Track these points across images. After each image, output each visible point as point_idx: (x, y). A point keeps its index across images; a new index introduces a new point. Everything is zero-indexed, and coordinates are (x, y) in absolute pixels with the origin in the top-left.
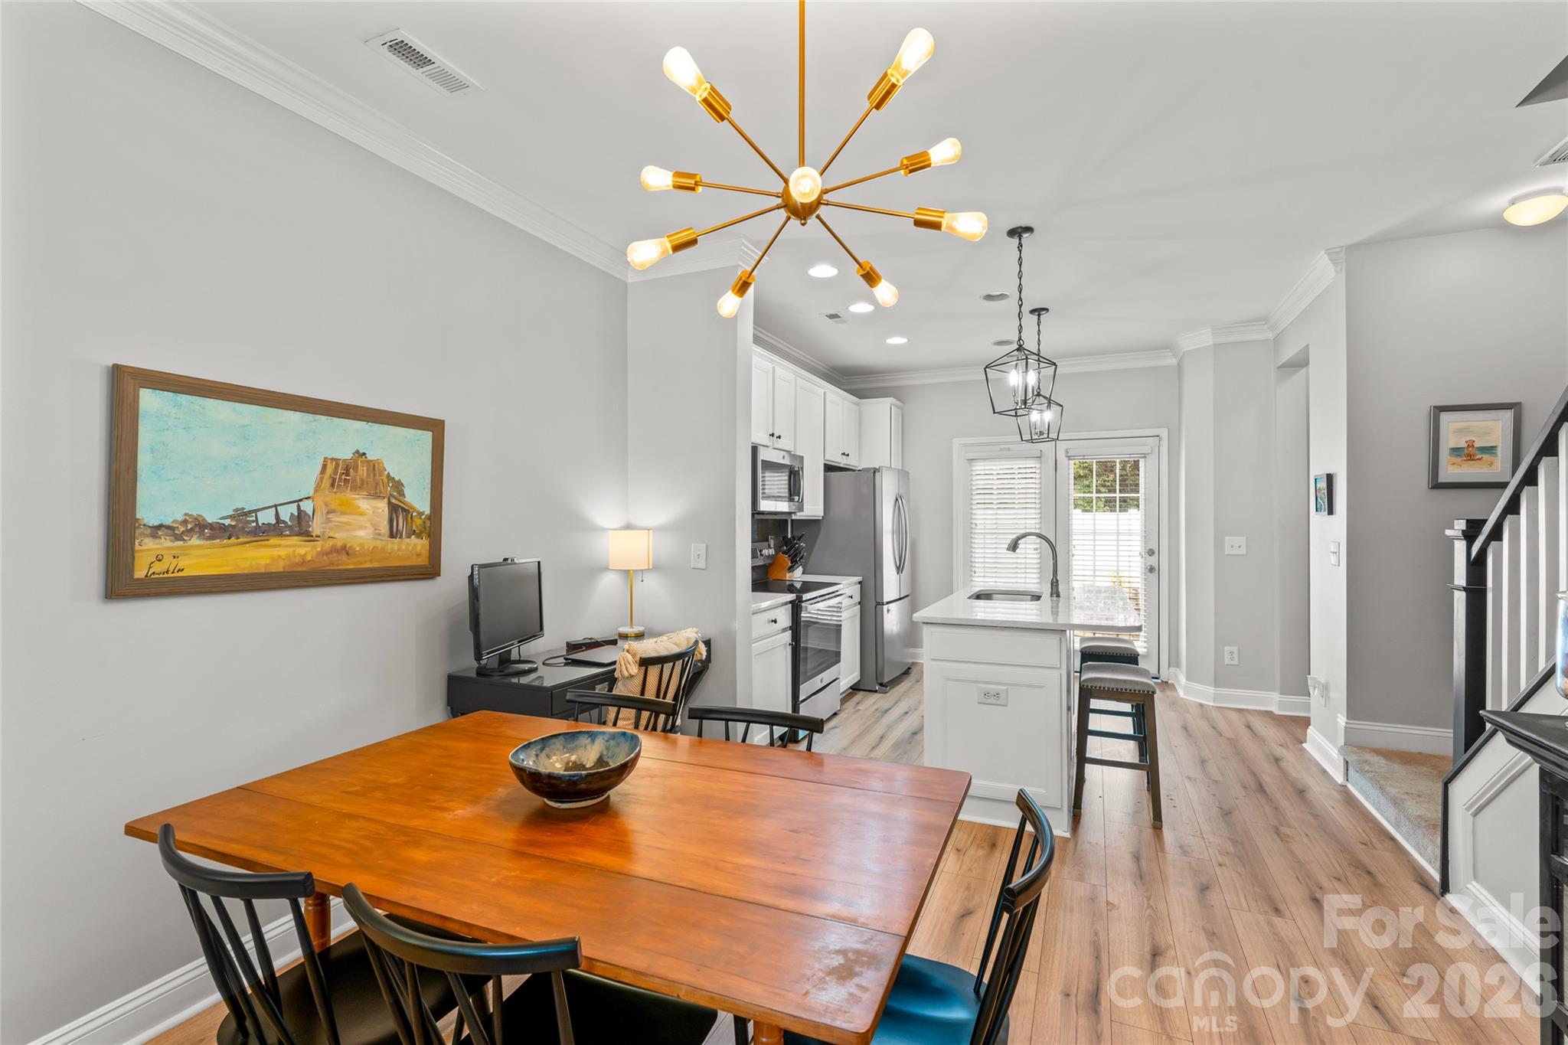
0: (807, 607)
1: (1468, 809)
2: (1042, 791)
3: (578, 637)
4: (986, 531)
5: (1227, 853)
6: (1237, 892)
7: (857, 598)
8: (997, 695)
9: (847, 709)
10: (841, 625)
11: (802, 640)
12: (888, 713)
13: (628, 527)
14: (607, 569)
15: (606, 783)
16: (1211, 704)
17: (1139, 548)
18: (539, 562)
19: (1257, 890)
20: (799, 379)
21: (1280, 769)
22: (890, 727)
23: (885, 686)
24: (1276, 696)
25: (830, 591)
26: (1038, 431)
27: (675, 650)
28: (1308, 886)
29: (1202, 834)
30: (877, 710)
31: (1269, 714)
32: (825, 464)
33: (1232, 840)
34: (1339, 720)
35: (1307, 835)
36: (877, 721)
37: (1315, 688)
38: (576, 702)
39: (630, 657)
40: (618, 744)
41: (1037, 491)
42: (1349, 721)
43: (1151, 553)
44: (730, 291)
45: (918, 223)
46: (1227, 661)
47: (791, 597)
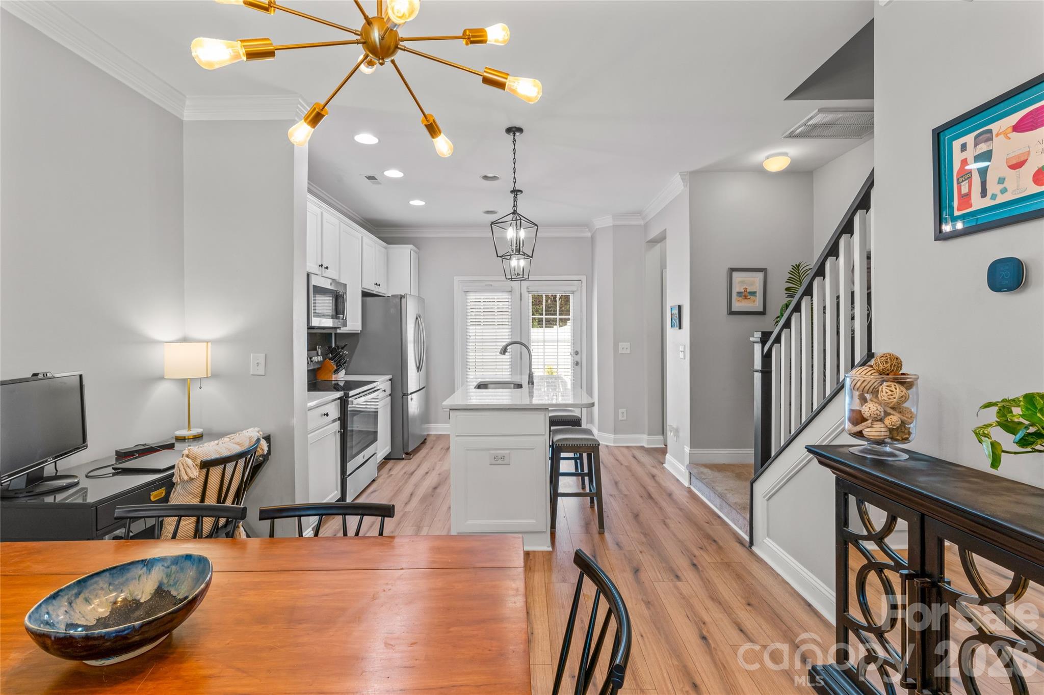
0: (352, 401)
1: (764, 497)
2: (533, 521)
3: (128, 444)
4: (477, 341)
5: (643, 543)
6: (655, 570)
7: (388, 392)
8: (503, 458)
9: (381, 475)
10: (377, 412)
11: (348, 425)
12: (414, 474)
13: (185, 340)
14: (162, 378)
15: (169, 626)
16: (612, 445)
17: (570, 350)
18: (81, 376)
19: (664, 565)
20: (342, 224)
21: (656, 482)
22: (416, 486)
23: (409, 455)
24: (645, 437)
25: (370, 388)
26: (516, 272)
27: (237, 449)
28: (688, 556)
29: (627, 533)
30: (405, 473)
31: (642, 447)
32: (362, 291)
33: (642, 533)
34: (685, 449)
35: (679, 522)
36: (406, 482)
37: (671, 432)
38: (127, 518)
39: (189, 462)
40: (182, 569)
41: (510, 314)
42: (691, 450)
43: (577, 353)
44: (303, 120)
45: (486, 81)
46: (621, 418)
47: (339, 394)
